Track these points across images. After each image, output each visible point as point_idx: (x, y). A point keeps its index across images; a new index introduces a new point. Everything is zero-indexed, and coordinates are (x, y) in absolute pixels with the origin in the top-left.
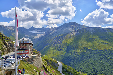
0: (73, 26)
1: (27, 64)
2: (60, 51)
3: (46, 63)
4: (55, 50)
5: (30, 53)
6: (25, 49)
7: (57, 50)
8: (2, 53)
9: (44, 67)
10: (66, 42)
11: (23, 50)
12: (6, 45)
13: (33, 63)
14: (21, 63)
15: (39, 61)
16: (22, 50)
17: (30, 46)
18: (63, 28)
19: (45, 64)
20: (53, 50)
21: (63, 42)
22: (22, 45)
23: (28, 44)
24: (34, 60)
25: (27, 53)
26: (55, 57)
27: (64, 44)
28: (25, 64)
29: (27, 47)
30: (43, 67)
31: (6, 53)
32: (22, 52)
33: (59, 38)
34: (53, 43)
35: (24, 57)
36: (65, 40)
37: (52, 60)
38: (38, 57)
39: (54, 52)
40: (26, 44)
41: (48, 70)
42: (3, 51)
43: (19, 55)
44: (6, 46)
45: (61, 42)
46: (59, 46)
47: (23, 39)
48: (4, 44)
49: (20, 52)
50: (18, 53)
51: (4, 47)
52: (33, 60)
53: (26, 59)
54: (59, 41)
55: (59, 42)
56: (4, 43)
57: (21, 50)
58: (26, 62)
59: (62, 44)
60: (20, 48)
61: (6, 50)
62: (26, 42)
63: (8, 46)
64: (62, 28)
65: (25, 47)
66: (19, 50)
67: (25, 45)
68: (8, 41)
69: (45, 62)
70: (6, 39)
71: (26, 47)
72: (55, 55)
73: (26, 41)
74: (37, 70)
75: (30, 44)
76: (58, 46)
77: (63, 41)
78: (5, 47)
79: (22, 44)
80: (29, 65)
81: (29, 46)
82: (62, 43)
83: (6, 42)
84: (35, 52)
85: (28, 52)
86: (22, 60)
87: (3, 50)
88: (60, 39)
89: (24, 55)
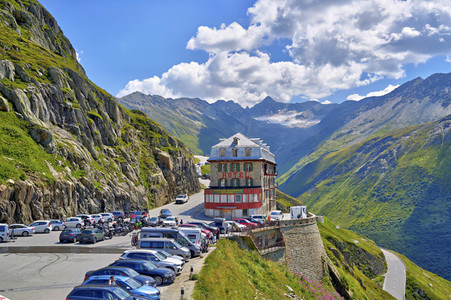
0: (447, 90)
1: (257, 261)
2: (385, 200)
3: (338, 257)
4: (365, 198)
5: (264, 204)
6: (243, 184)
7: (375, 198)
8: (146, 199)
9: (332, 274)
10: (414, 163)
11: (236, 188)
12: (163, 164)
13: (280, 253)
14: (231, 255)
15: (310, 244)
16: (231, 188)
17: (265, 174)
18: (399, 99)
19: (333, 260)
20: (353, 195)
21: (402, 162)
22: (229, 167)
23: (255, 165)
24: (286, 238)
25: (253, 205)
26: (362, 225)
27: (404, 170)
28: (245, 260)
29: (251, 174)
30: (328, 278)
31: (162, 198)
32: (232, 199)
33: (383, 145)
34: (355, 165)
35: (242, 222)
36: (409, 156)
37: (356, 242)
38: (306, 228)
39: (361, 205)
40: (249, 162)
41: (350, 293)
42: (152, 191)
43: (217, 212)
44: (163, 168)
45: (393, 163)
46: (383, 181)
47: (236, 141)
48: (156, 159)
49: (224, 199)
50: (211, 201)
51: (154, 175)
52: (280, 242)
53: (251, 233)
54: (384, 157)
55: (383, 161)
56: (156, 155)
57: (227, 188)
58: (252, 248)
59: (395, 172)
60: (220, 180)
61: (162, 185)
62: (248, 155)
63: (173, 172)
64: (394, 103)
65: (242, 175)
66: (219, 187)
67: (245, 166)
68: (172, 149)
69: (333, 251)
70: (164, 140)
71: (247, 178)
72: (363, 220)
73: (248, 150)
74: (303, 291)
75: (266, 164)
76: (375, 179)
77: (400, 160)
78: (161, 174)
79: (229, 164)
80: (263, 266)
81: (263, 173)
82: (394, 166)
83: (165, 154)
84: (281, 201)
85: (256, 200)
86: (230, 235)
87: (153, 187)
88: (384, 148)
89: (239, 213)
